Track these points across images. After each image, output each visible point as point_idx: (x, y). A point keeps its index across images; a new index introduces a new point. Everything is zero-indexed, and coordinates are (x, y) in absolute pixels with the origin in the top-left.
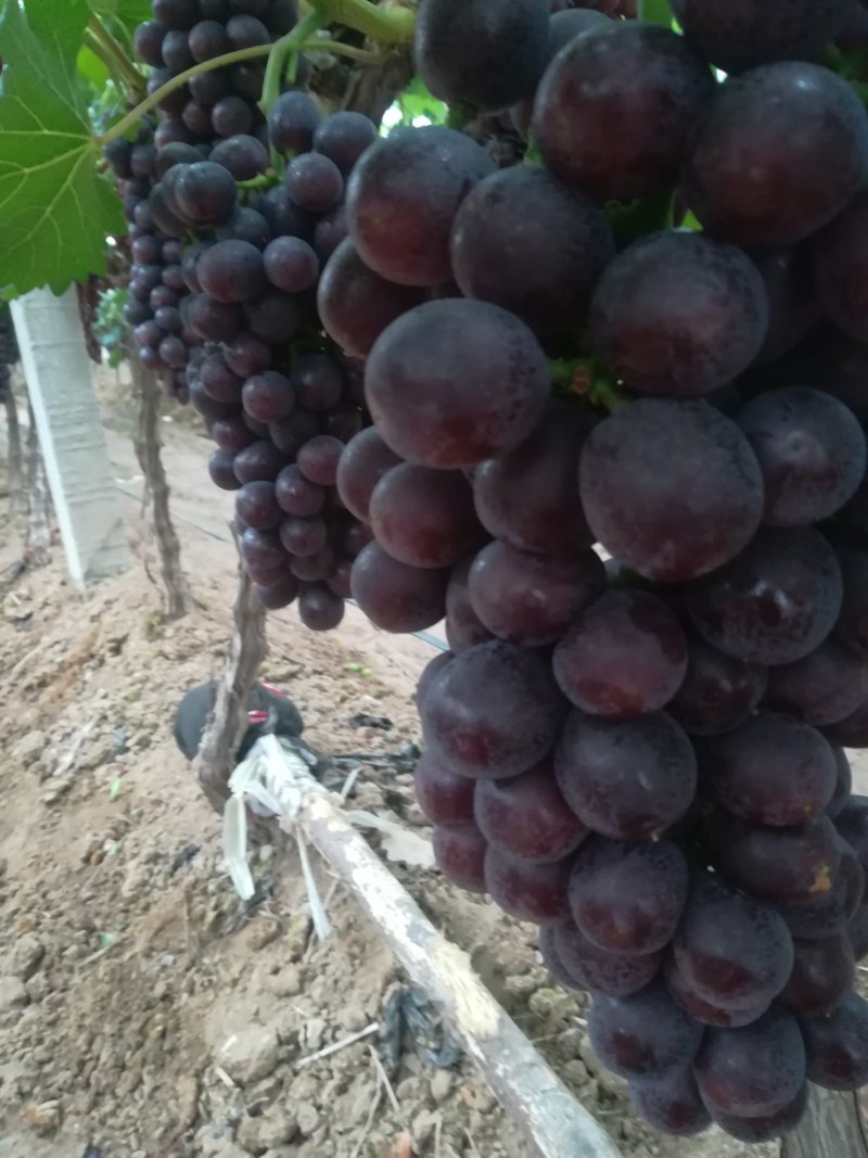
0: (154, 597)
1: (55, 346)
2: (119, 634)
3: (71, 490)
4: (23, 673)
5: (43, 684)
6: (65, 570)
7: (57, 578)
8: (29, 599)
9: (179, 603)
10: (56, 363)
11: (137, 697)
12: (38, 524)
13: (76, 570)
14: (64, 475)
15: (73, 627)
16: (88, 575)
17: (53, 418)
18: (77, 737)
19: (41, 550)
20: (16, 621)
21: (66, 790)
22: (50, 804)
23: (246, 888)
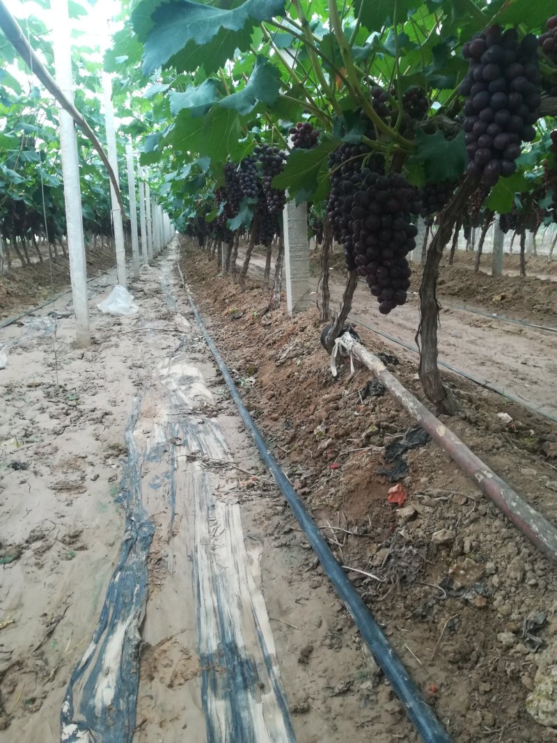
0: (318, 314)
1: (297, 220)
2: (304, 326)
3: (293, 275)
4: (267, 341)
5: (274, 343)
6: (285, 310)
7: (282, 312)
8: (270, 318)
9: (326, 316)
10: (295, 227)
11: (309, 340)
12: (277, 292)
13: (290, 307)
14: (292, 270)
15: (287, 326)
16: (293, 310)
17: (291, 248)
18: (288, 351)
19: (276, 302)
20: (265, 326)
21: (283, 363)
22: (277, 366)
23: (335, 373)
